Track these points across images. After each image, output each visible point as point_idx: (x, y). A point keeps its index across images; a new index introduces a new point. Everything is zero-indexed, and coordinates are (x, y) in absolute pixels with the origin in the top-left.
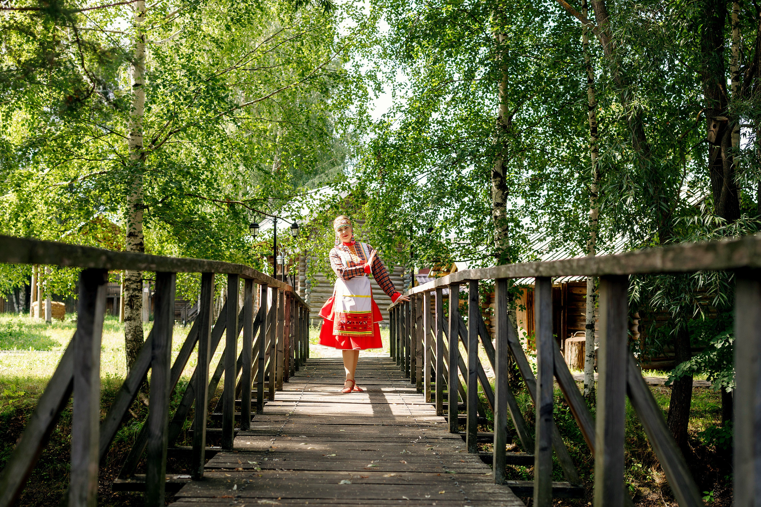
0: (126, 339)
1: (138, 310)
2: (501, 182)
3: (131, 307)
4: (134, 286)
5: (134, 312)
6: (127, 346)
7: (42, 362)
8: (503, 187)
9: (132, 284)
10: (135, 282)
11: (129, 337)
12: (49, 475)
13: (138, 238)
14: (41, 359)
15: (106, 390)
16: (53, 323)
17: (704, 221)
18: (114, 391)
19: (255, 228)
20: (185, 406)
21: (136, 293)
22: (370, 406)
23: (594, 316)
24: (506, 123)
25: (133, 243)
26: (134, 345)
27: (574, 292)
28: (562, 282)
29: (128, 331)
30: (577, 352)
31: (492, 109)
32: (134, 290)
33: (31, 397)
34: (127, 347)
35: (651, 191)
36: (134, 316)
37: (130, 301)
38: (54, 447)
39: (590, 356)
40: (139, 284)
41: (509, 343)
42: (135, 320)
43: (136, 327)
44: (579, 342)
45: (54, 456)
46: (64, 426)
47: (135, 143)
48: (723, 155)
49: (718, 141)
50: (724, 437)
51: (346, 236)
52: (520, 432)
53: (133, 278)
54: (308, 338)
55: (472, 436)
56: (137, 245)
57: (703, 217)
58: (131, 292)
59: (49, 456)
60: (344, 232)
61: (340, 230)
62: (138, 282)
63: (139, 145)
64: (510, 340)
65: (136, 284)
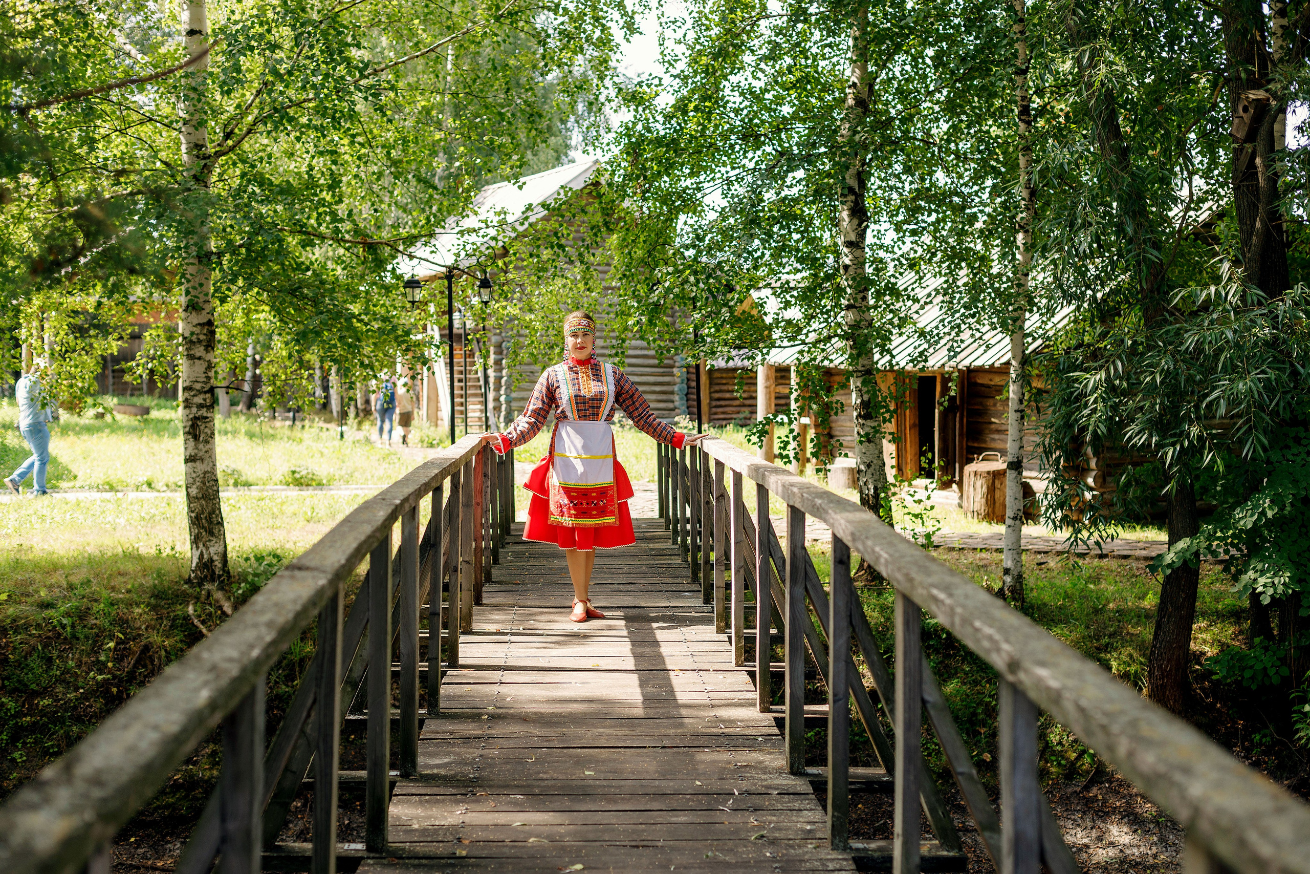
0: (188, 494)
1: (207, 442)
2: (856, 203)
3: (196, 438)
4: (199, 400)
5: (201, 446)
6: (189, 507)
7: (43, 518)
8: (860, 214)
9: (194, 396)
10: (200, 392)
11: (194, 491)
12: (58, 746)
13: (204, 312)
14: (40, 514)
15: (155, 586)
16: (62, 421)
17: (1227, 294)
18: (169, 588)
19: (413, 288)
20: (294, 773)
21: (204, 412)
22: (634, 677)
23: (1022, 447)
24: (865, 96)
25: (195, 322)
26: (202, 506)
27: (979, 381)
28: (960, 367)
29: (191, 480)
30: (985, 489)
31: (838, 64)
32: (200, 406)
33: (20, 603)
34: (191, 510)
35: (1130, 230)
36: (200, 454)
37: (192, 426)
38: (64, 694)
39: (1015, 518)
40: (208, 395)
41: (924, 702)
42: (202, 460)
43: (205, 473)
44: (988, 473)
45: (66, 711)
46: (81, 656)
47: (193, 139)
48: (1258, 161)
49: (1251, 137)
50: (1251, 667)
51: (582, 348)
52: (930, 810)
53: (198, 386)
54: (513, 486)
55: (838, 818)
56: (201, 325)
57: (1224, 288)
58: (194, 410)
59: (57, 712)
60: (579, 340)
61: (575, 335)
62: (205, 392)
63: (200, 143)
64: (927, 697)
65: (202, 396)
